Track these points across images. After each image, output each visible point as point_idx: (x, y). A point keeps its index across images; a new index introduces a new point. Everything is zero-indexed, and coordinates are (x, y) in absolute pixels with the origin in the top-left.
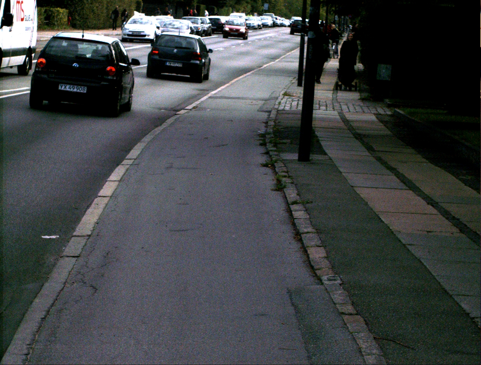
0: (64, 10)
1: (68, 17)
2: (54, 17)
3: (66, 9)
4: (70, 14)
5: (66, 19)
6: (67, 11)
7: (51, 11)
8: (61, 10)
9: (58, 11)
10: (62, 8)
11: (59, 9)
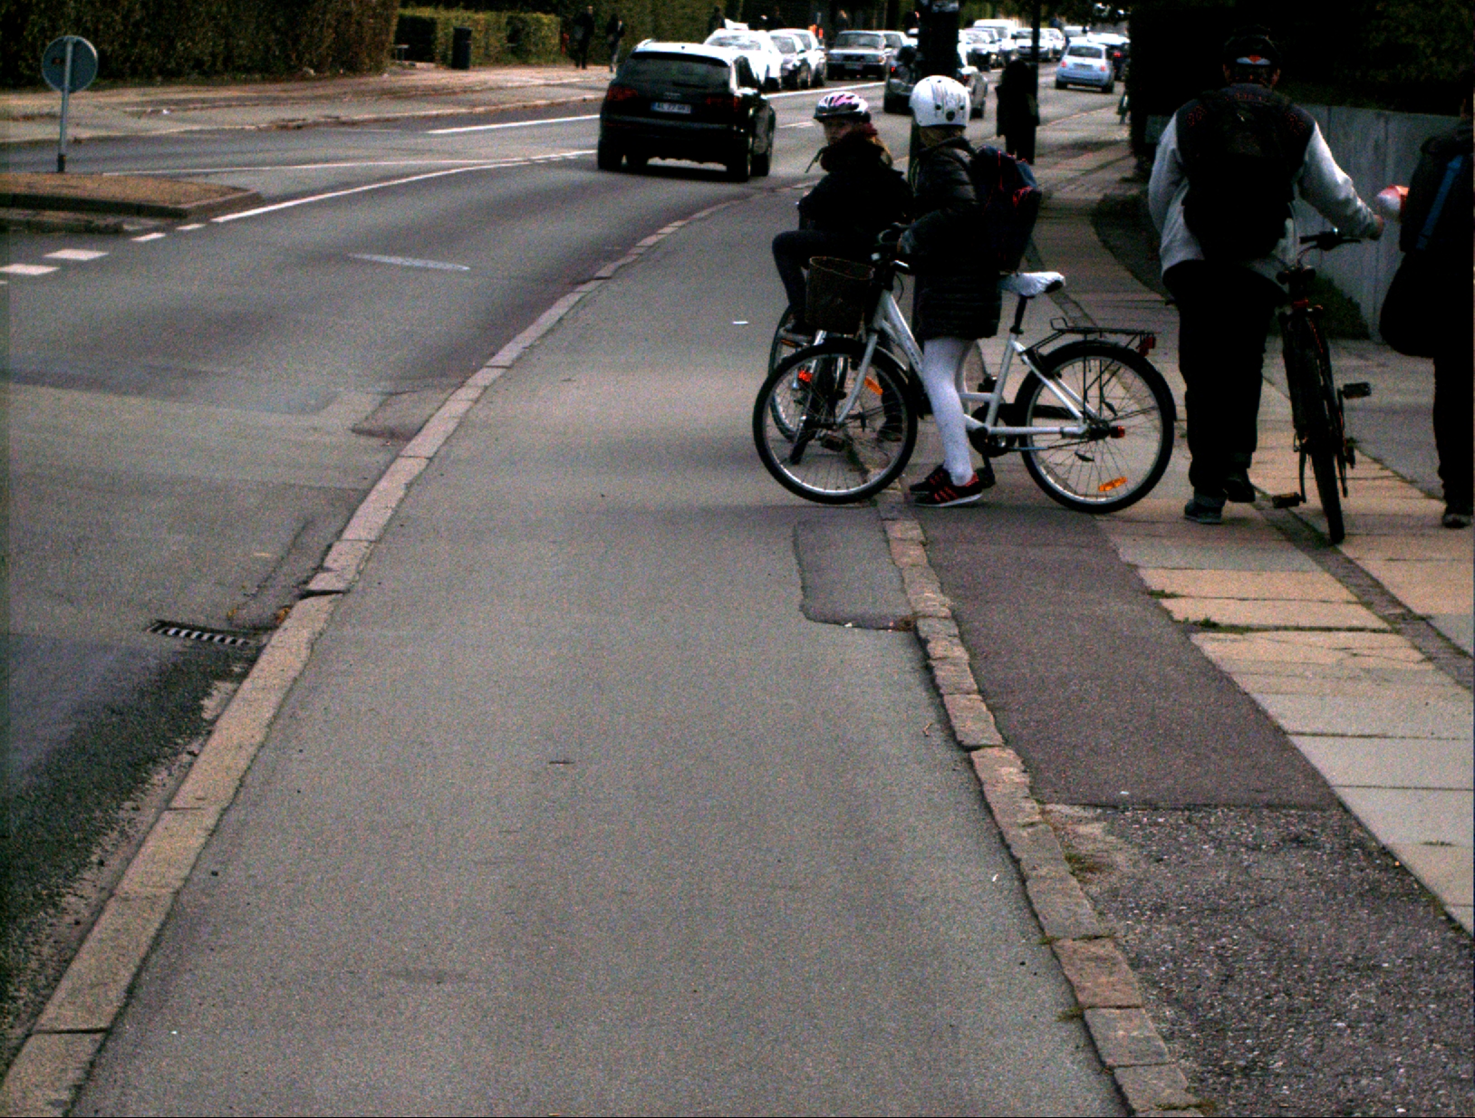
0: (552, 16)
1: (562, 33)
2: (528, 33)
3: (558, 14)
4: (566, 27)
5: (556, 40)
6: (559, 19)
7: (523, 21)
8: (545, 19)
9: (538, 21)
10: (546, 12)
11: (540, 15)
